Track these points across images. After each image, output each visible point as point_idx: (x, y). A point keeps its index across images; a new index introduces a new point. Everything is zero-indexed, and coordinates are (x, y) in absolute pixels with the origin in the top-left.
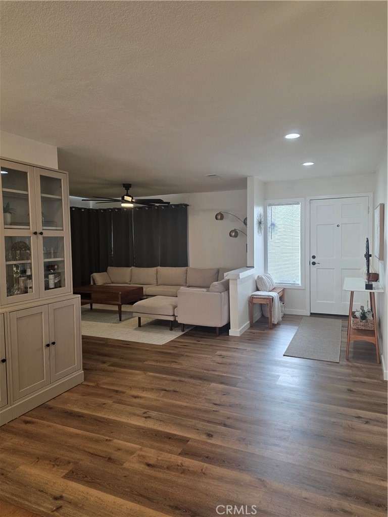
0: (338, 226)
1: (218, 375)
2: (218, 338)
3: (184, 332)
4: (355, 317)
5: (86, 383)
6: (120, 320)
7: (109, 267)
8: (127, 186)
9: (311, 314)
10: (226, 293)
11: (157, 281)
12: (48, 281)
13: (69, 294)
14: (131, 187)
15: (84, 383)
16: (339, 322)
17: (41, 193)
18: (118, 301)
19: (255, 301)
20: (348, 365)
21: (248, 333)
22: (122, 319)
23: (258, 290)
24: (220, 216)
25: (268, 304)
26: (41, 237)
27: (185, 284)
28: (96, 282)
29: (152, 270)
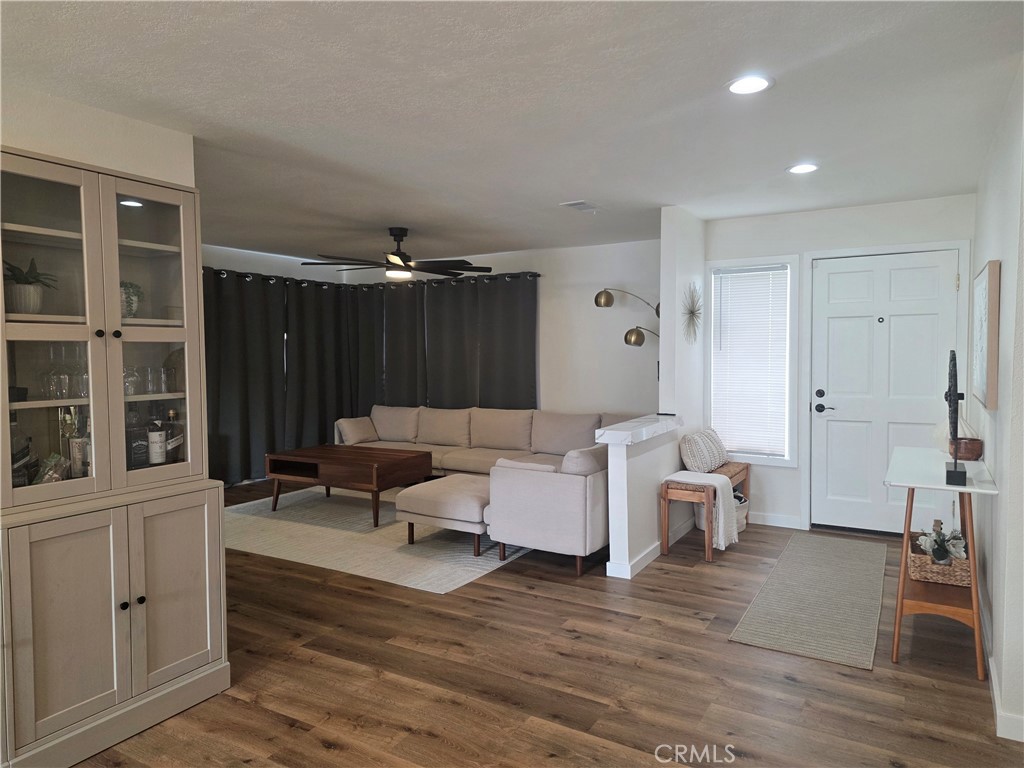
0: (881, 320)
1: (554, 692)
2: (579, 581)
3: (506, 562)
4: (916, 549)
5: (233, 692)
6: (376, 525)
7: (375, 406)
8: (399, 234)
9: (813, 526)
10: (600, 475)
11: (470, 438)
12: (147, 447)
13: (200, 477)
14: (406, 236)
15: (229, 692)
16: (881, 549)
17: (119, 238)
18: (372, 483)
19: (674, 495)
20: (896, 681)
21: (653, 572)
22: (380, 523)
23: (683, 467)
24: (605, 299)
25: (703, 503)
26: (117, 343)
27: (526, 447)
28: (344, 438)
29: (460, 415)
